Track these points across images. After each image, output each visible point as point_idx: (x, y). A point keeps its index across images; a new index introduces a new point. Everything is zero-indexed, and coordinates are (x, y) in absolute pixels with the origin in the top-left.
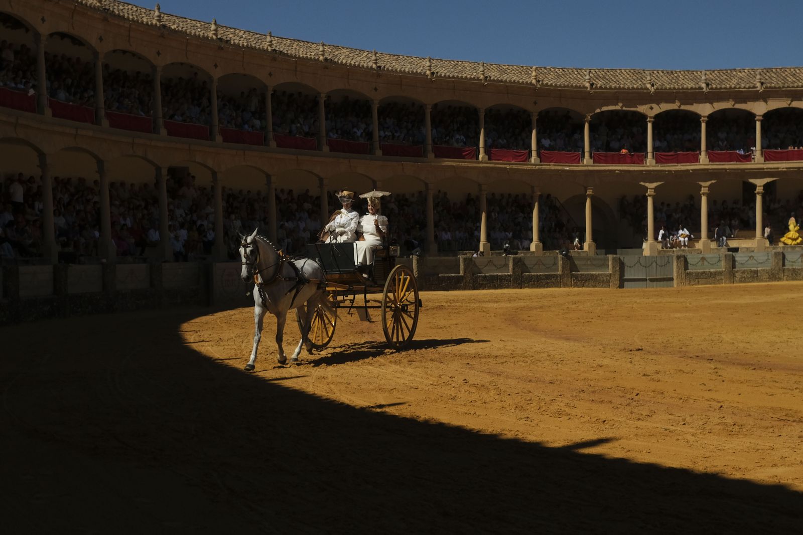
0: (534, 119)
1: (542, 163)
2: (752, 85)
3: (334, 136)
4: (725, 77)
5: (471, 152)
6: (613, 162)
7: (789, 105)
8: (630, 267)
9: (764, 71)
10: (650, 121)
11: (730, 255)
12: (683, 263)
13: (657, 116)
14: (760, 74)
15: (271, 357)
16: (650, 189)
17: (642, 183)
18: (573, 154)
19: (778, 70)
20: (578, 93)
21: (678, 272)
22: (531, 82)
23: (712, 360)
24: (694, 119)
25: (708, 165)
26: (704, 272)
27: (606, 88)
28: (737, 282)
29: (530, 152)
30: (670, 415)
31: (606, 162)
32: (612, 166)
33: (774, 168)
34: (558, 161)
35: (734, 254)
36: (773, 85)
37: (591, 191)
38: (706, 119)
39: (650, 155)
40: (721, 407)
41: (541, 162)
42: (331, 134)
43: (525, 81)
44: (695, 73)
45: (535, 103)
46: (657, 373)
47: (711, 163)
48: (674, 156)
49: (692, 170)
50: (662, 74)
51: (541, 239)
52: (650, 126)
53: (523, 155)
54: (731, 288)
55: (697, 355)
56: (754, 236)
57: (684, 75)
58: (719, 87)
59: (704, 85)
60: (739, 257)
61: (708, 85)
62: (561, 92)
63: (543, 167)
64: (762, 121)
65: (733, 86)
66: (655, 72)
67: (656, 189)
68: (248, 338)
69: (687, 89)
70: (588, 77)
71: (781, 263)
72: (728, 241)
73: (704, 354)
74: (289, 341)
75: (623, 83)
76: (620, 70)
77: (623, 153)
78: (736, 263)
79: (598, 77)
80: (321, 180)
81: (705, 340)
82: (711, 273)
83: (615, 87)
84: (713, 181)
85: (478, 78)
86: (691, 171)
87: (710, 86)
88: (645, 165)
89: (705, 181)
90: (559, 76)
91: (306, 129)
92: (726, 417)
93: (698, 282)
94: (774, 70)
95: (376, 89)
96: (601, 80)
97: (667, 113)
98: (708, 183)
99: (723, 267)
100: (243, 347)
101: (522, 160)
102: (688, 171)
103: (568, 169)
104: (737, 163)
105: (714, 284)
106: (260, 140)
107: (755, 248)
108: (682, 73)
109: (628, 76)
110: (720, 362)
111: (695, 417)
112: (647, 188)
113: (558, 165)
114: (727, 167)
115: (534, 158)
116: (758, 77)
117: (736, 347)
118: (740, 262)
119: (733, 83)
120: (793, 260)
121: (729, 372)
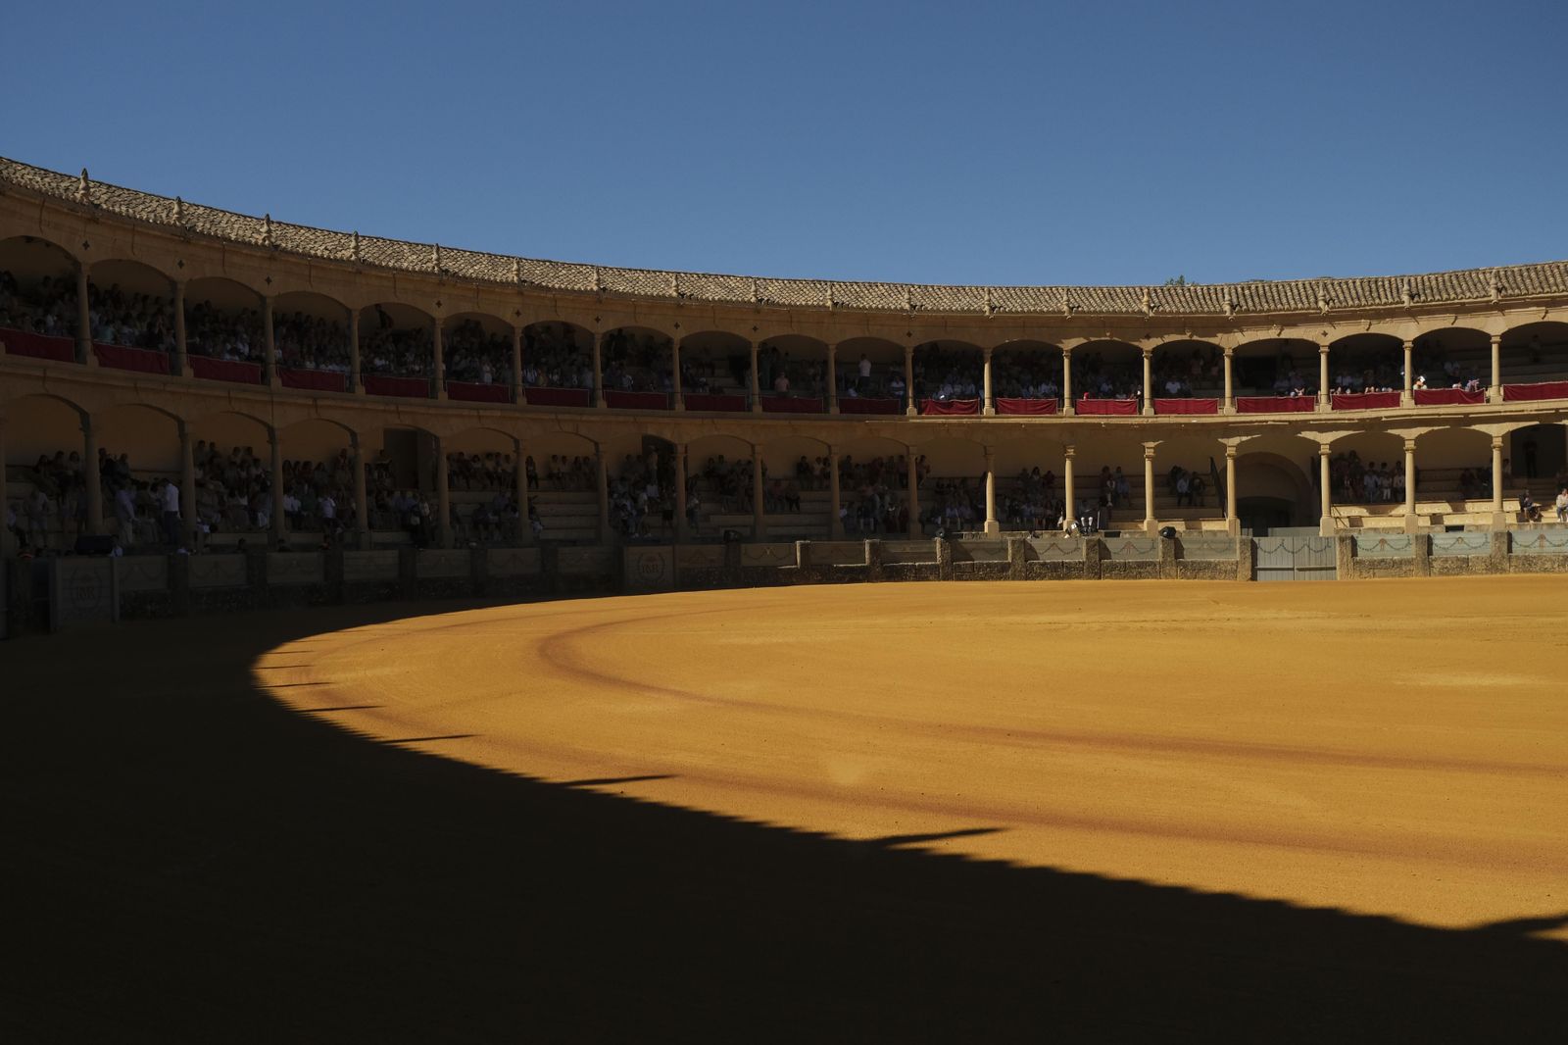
1: (1158, 415)
2: (1483, 293)
6: (1264, 411)
7: (1543, 318)
8: (1269, 553)
10: (1324, 353)
11: (1425, 535)
12: (1349, 547)
13: (1334, 345)
16: (1324, 444)
18: (1209, 400)
20: (1212, 321)
21: (1342, 560)
24: (1394, 346)
25: (1413, 409)
26: (1383, 561)
27: (1255, 310)
28: (1437, 575)
29: (1142, 400)
31: (1255, 410)
32: (1262, 416)
33: (1518, 411)
34: (1183, 411)
37: (1233, 449)
38: (1412, 344)
39: (1323, 398)
41: (1156, 413)
43: (1131, 310)
47: (1416, 407)
48: (1362, 399)
49: (1386, 417)
52: (1323, 359)
53: (1132, 404)
54: (1427, 582)
58: (1430, 298)
63: (1160, 419)
64: (1501, 344)
71: (1505, 548)
82: (1394, 562)
85: (1059, 310)
86: (1385, 419)
88: (1316, 412)
93: (1374, 574)
95: (909, 335)
97: (1348, 339)
101: (1131, 411)
102: (1379, 418)
103: (1195, 421)
104: (1461, 405)
105: (1400, 577)
112: (1319, 444)
113: (1183, 417)
114: (1443, 411)
120: (1527, 544)
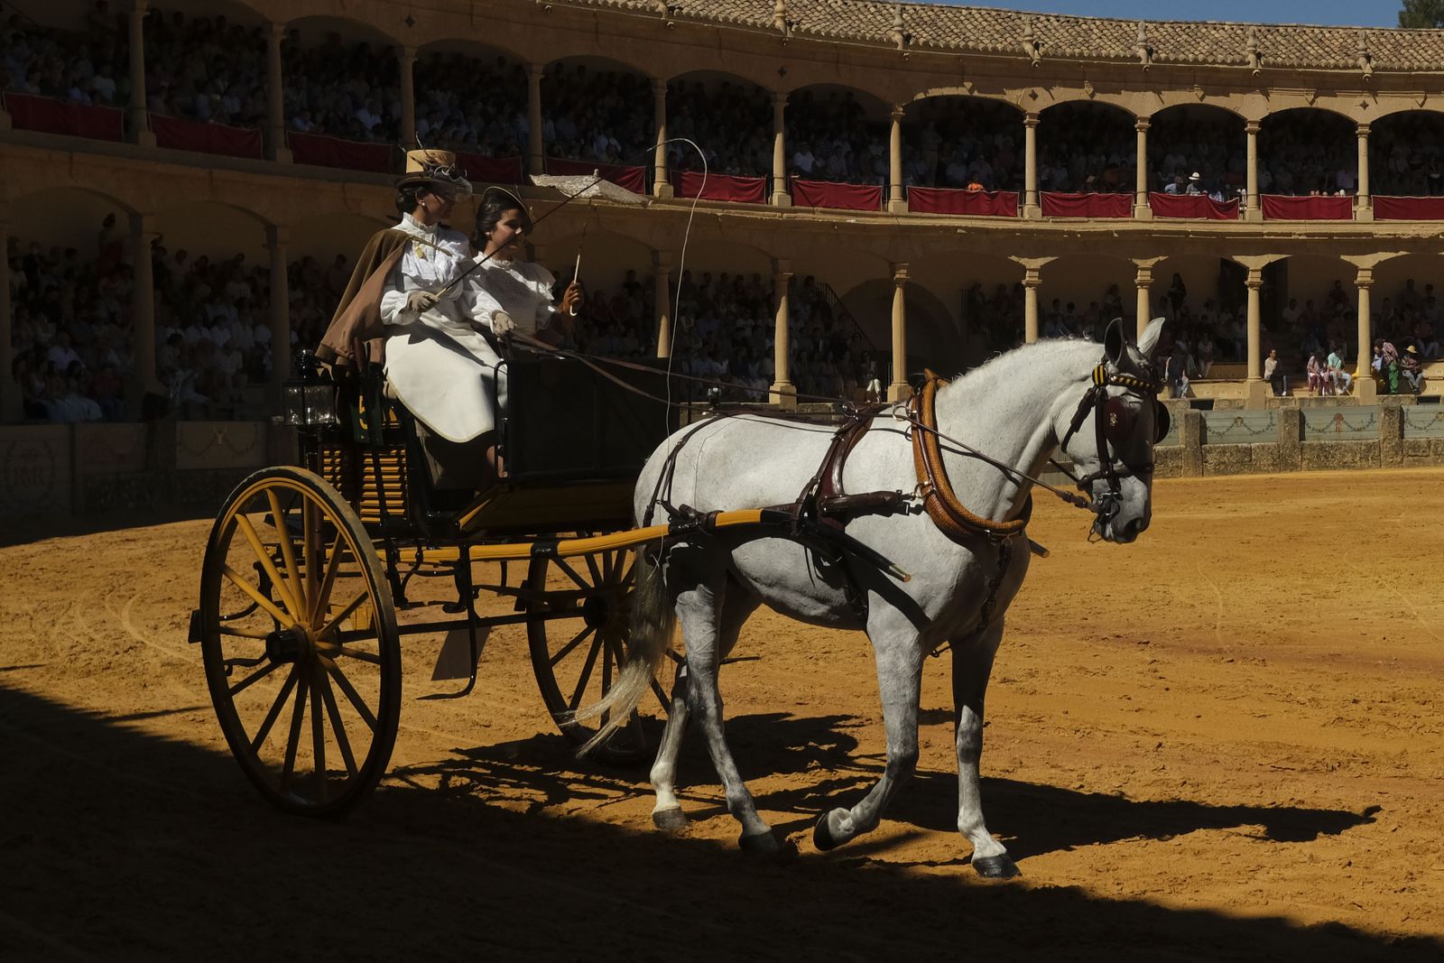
0: (780, 107)
1: (796, 207)
2: (1238, 58)
3: (304, 126)
4: (1185, 36)
5: (634, 177)
6: (951, 209)
7: (1312, 103)
9: (1263, 29)
10: (1030, 124)
11: (1196, 414)
13: (1046, 114)
14: (1254, 36)
15: (128, 658)
16: (1030, 270)
17: (1014, 258)
18: (866, 188)
19: (1290, 30)
20: (877, 55)
22: (773, 25)
23: (1148, 643)
24: (1123, 123)
25: (1151, 222)
27: (937, 47)
28: (1210, 474)
29: (771, 180)
30: (1053, 767)
31: (937, 209)
32: (950, 218)
33: (1282, 234)
34: (830, 204)
35: (1203, 413)
36: (1279, 60)
37: (905, 271)
38: (1147, 124)
39: (1030, 197)
40: (1160, 745)
41: (793, 204)
42: (298, 122)
43: (759, 22)
44: (1124, 25)
45: (782, 72)
46: (1032, 675)
47: (1156, 219)
48: (1081, 202)
49: (1117, 232)
50: (1056, 24)
51: (792, 376)
52: (1030, 134)
53: (755, 186)
54: (1196, 485)
55: (1117, 633)
56: (1245, 376)
57: (1102, 27)
58: (1172, 57)
59: (1142, 53)
60: (1214, 420)
61: (1150, 52)
62: (839, 52)
63: (799, 214)
64: (1258, 135)
65: (1201, 57)
66: (1042, 18)
67: (1043, 271)
68: (71, 613)
69: (1108, 57)
70: (898, 21)
71: (1296, 433)
72: (1191, 386)
73: (1132, 630)
74: (176, 620)
75: (973, 38)
76: (967, 9)
77: (974, 191)
78: (1209, 433)
79: (920, 22)
80: (271, 229)
81: (1135, 600)
83: (957, 46)
84: (1161, 258)
85: (652, 9)
86: (1116, 235)
87: (1154, 55)
88: (1019, 218)
89: (1145, 257)
90: (835, 15)
91: (233, 105)
92: (1168, 768)
94: (1281, 30)
95: (410, 21)
96: (928, 29)
97: (1067, 107)
98: (1151, 262)
99: (1180, 441)
100: (53, 637)
101: (752, 198)
102: (1109, 233)
103: (853, 221)
104: (1210, 220)
105: (1164, 477)
106: (114, 127)
107: (1244, 401)
108: (1098, 23)
109: (985, 23)
110: (1163, 647)
111: (1105, 770)
112: (1024, 269)
113: (832, 213)
114: (1189, 228)
115: (778, 195)
116: (1251, 41)
117: (1197, 615)
118: (1216, 431)
119: (1201, 51)
120: (1321, 428)
121: (1182, 669)
